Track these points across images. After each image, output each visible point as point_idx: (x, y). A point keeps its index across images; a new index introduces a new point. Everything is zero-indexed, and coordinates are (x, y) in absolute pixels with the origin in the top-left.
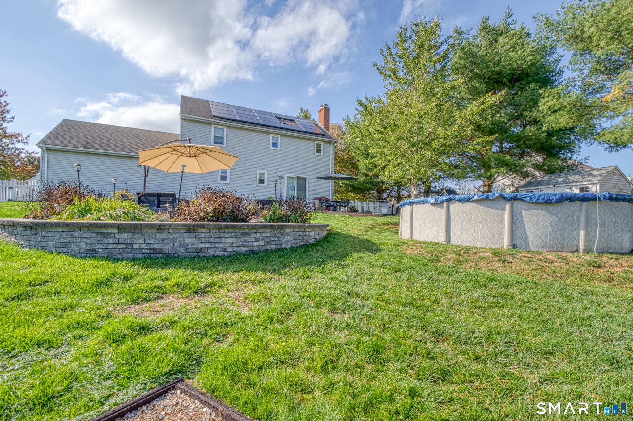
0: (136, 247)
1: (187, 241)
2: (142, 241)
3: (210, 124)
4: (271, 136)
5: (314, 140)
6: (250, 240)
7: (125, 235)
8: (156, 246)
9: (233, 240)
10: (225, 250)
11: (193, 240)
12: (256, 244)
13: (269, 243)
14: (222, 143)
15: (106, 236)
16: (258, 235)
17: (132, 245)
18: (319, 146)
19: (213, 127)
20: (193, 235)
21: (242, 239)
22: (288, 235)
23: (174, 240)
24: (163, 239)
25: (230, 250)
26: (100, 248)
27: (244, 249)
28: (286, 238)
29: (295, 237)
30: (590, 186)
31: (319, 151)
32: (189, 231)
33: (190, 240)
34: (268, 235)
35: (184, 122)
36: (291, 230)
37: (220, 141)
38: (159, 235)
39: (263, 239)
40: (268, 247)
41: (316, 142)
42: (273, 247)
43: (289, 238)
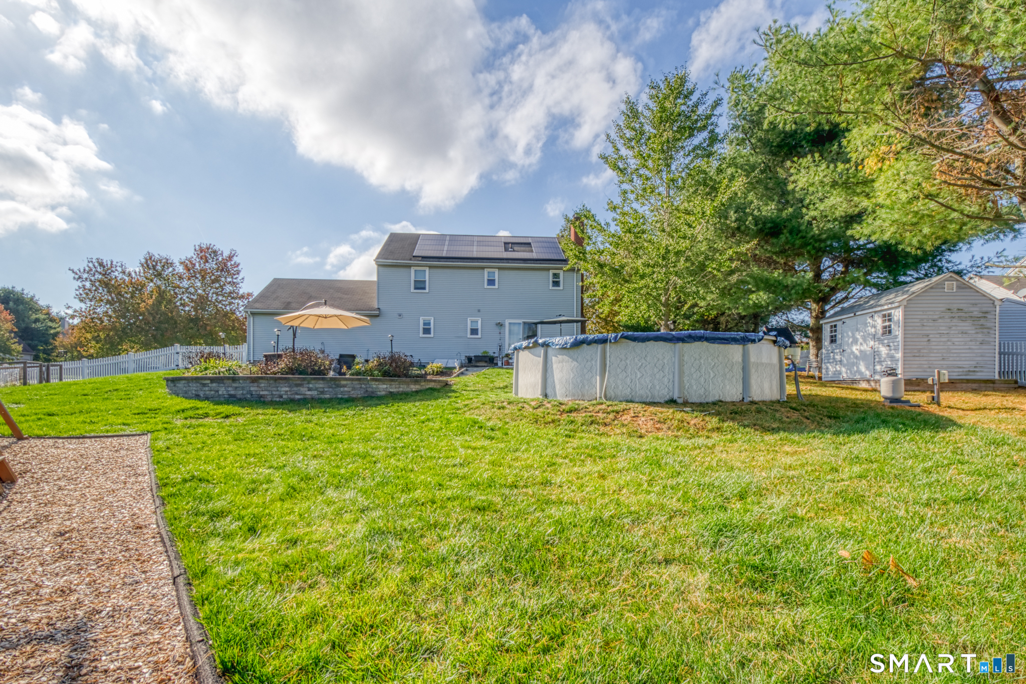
0: (220, 393)
1: (252, 389)
2: (223, 389)
3: (409, 266)
4: (486, 271)
5: (548, 269)
6: (304, 390)
7: (214, 385)
8: (232, 392)
9: (287, 389)
10: (281, 397)
11: (256, 389)
12: (309, 393)
13: (322, 393)
14: (424, 288)
15: (204, 385)
16: (311, 386)
17: (218, 391)
18: (556, 276)
19: (413, 270)
20: (256, 384)
21: (295, 389)
22: (344, 386)
23: (243, 388)
24: (236, 388)
25: (284, 397)
26: (201, 394)
27: (297, 397)
28: (342, 389)
29: (354, 389)
30: (893, 311)
31: (556, 284)
32: (253, 382)
33: (254, 388)
34: (321, 386)
35: (381, 269)
36: (349, 382)
37: (422, 286)
38: (234, 385)
39: (316, 389)
40: (322, 396)
41: (551, 272)
42: (327, 396)
43: (346, 389)
